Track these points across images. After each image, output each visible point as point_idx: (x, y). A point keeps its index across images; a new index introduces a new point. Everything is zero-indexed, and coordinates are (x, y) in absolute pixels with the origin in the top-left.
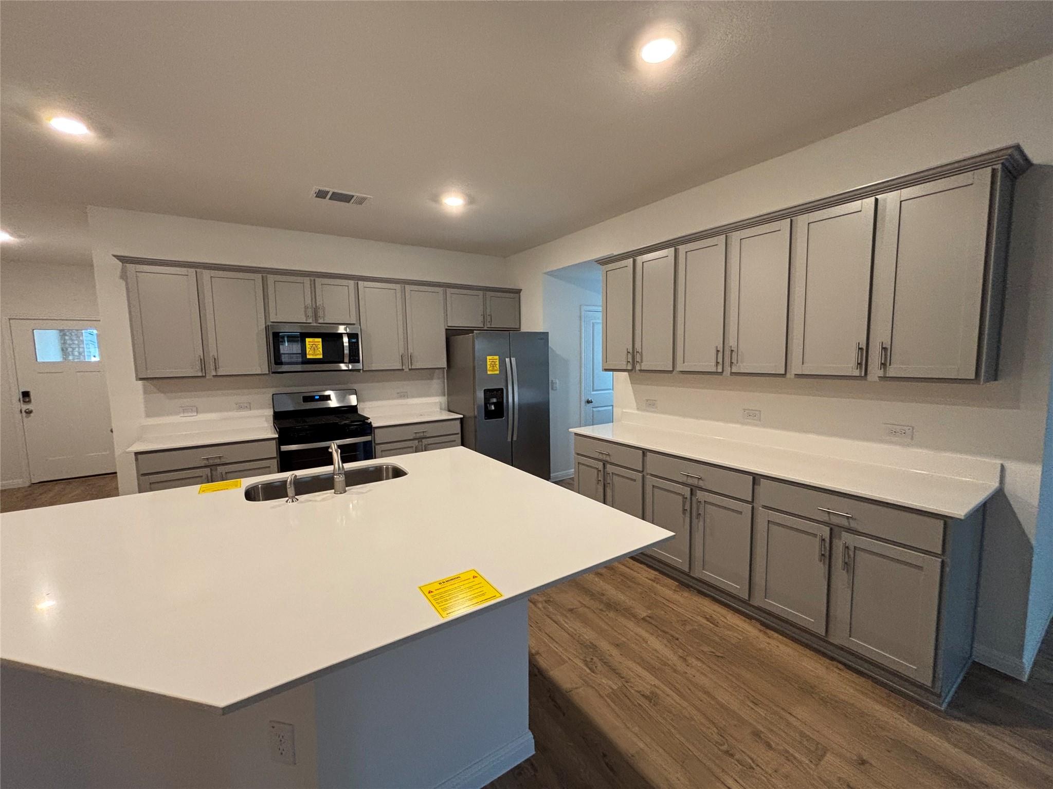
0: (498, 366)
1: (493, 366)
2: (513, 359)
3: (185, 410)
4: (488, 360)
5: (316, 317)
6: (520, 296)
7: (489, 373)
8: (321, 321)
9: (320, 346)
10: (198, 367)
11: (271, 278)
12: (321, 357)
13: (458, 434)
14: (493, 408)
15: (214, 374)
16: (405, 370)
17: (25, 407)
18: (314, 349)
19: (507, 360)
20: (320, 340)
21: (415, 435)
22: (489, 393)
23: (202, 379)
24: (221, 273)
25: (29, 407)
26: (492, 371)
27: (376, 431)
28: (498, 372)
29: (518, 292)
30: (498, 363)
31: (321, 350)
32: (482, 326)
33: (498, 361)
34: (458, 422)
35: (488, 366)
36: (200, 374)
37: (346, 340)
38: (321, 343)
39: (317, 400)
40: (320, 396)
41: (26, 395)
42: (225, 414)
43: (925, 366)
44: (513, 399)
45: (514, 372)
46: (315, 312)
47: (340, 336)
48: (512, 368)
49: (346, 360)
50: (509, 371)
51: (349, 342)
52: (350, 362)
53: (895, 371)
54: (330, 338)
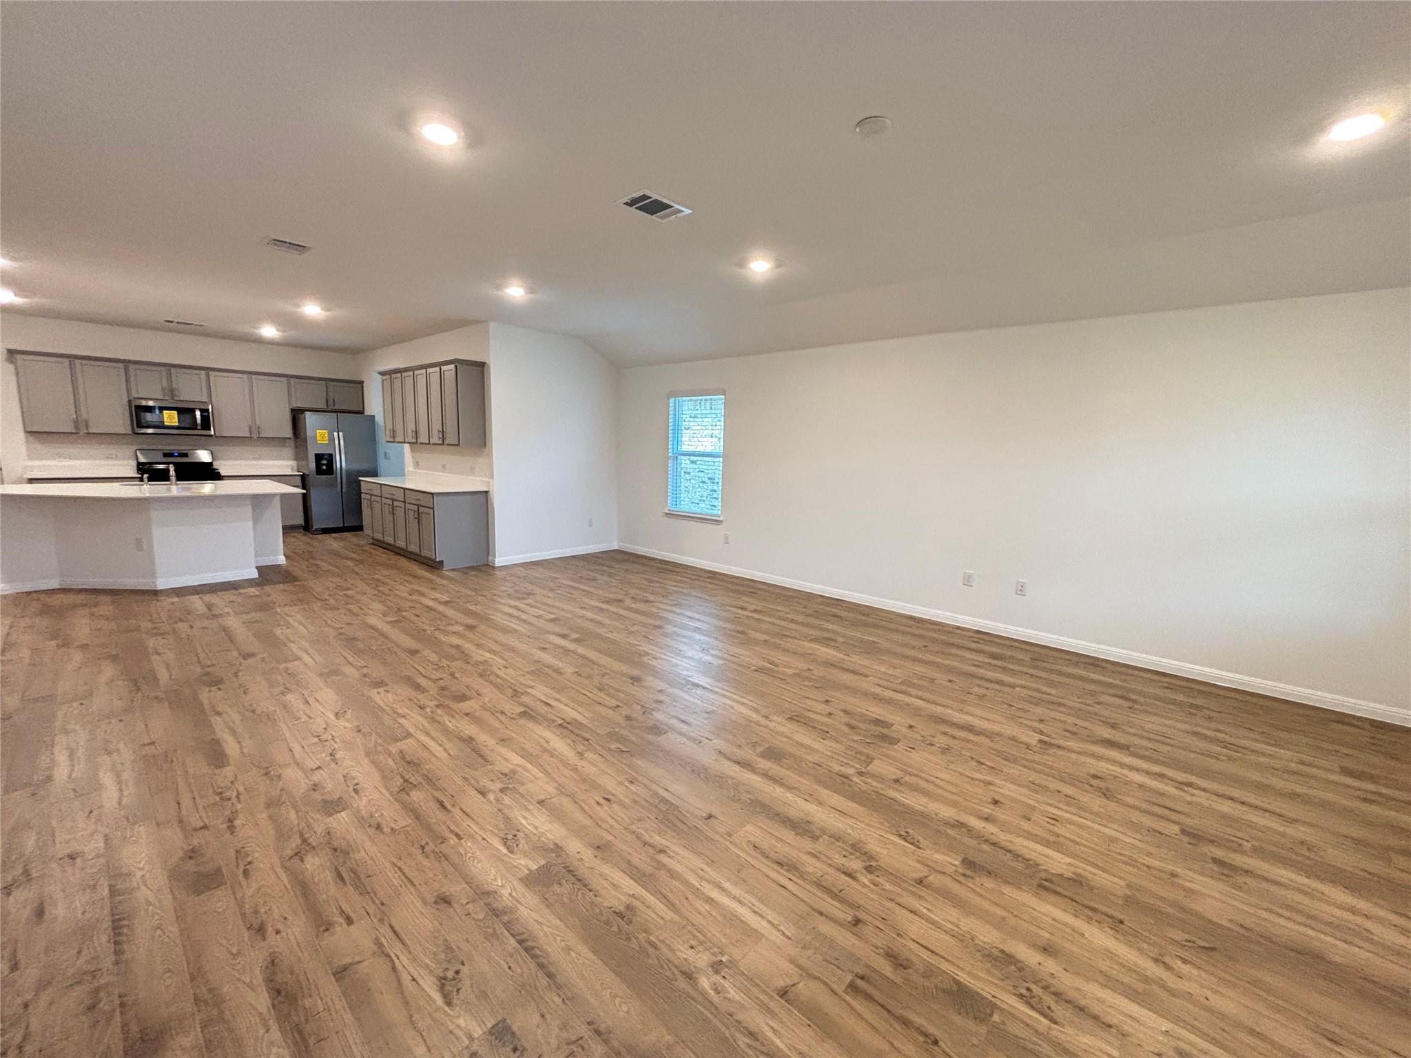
0: (327, 437)
1: (322, 437)
2: (341, 434)
3: (60, 456)
4: (318, 433)
5: (173, 397)
6: (362, 387)
7: (319, 442)
8: (177, 398)
9: (176, 417)
10: (71, 426)
11: (132, 367)
12: (177, 424)
14: (324, 467)
15: (86, 431)
16: (253, 438)
18: (171, 419)
19: (336, 434)
20: (175, 412)
22: (319, 457)
23: (76, 435)
24: (93, 363)
26: (321, 441)
28: (327, 442)
29: (361, 383)
30: (327, 435)
31: (176, 419)
32: (328, 408)
33: (327, 433)
34: (299, 478)
35: (318, 437)
36: (74, 431)
37: (198, 413)
38: (176, 415)
39: (178, 456)
40: (179, 453)
42: (96, 462)
43: (451, 439)
44: (341, 462)
45: (342, 442)
46: (172, 392)
47: (193, 411)
48: (339, 439)
49: (199, 427)
50: (337, 442)
51: (201, 415)
52: (202, 429)
53: (447, 442)
54: (183, 411)
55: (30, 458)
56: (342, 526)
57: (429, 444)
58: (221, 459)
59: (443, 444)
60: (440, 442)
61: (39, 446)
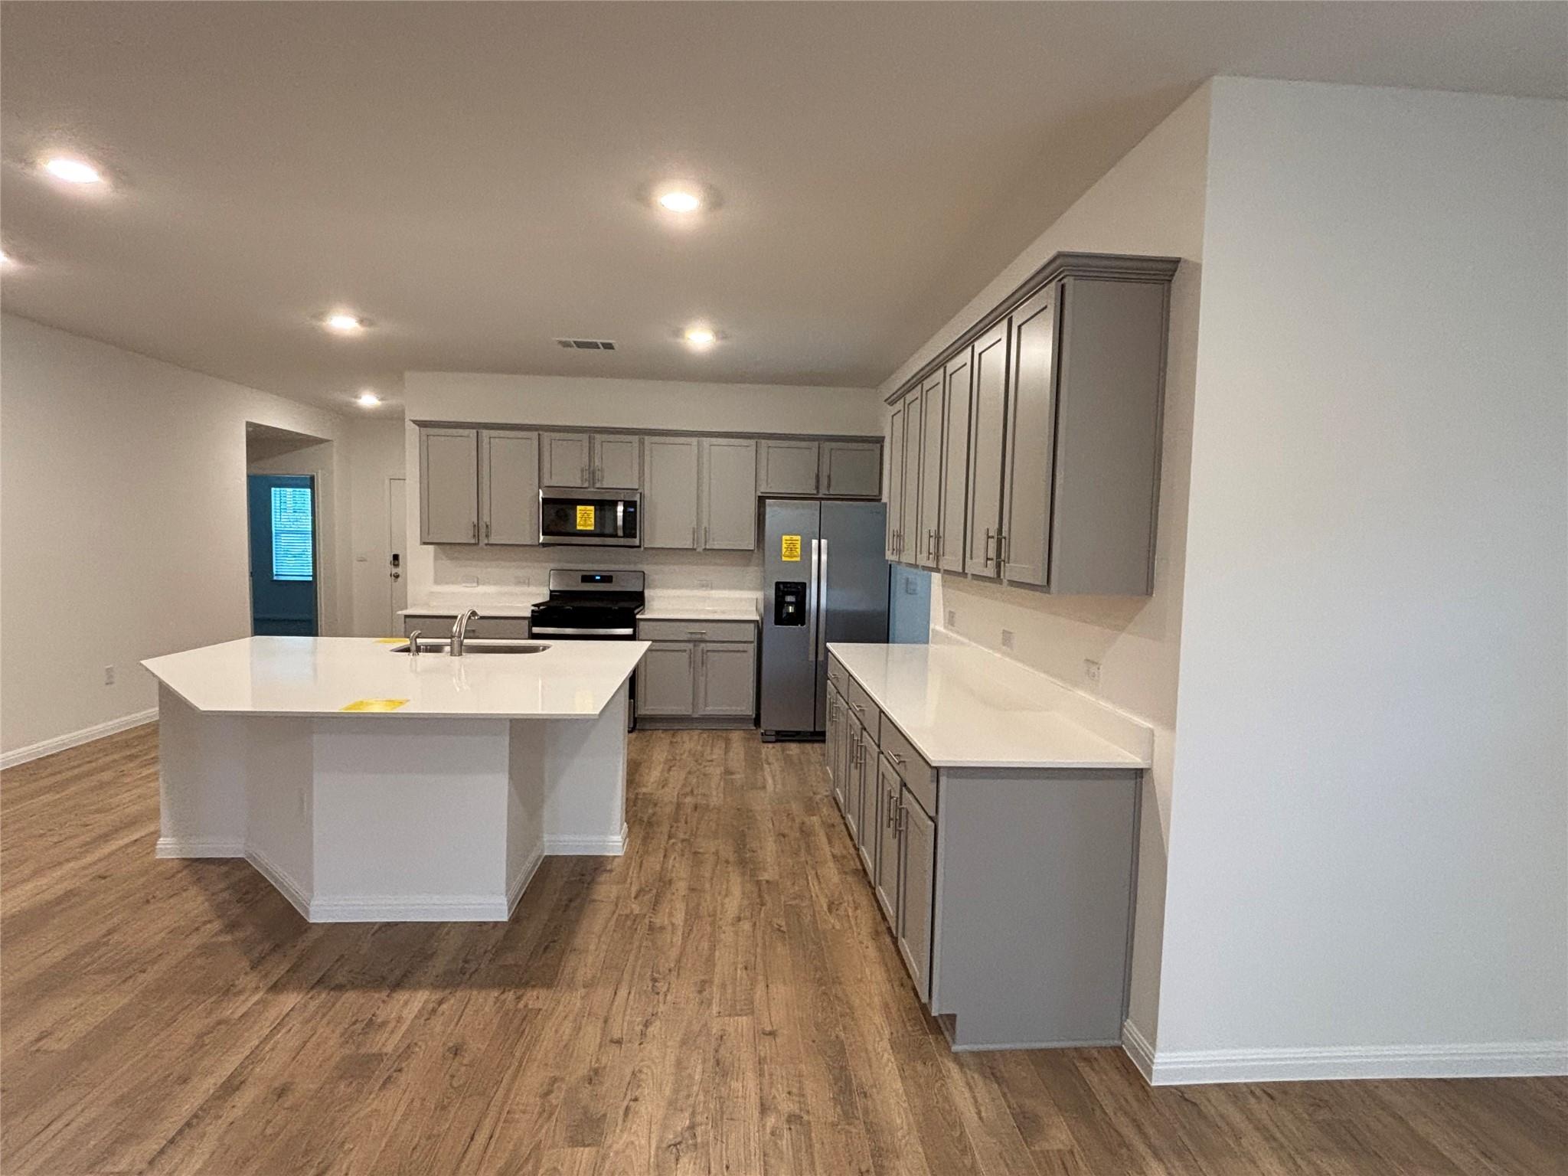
0: (799, 550)
1: (791, 550)
2: (824, 542)
3: (468, 580)
4: (784, 542)
5: (593, 480)
6: (882, 449)
7: (784, 559)
8: (598, 485)
9: (592, 515)
10: (471, 533)
11: (548, 437)
12: (592, 528)
13: (751, 642)
14: (791, 610)
15: (486, 542)
16: (698, 550)
17: (394, 571)
18: (585, 519)
19: (815, 542)
20: (592, 508)
21: (689, 636)
22: (783, 588)
23: (475, 547)
24: (502, 433)
25: (399, 570)
26: (788, 556)
27: (642, 623)
28: (798, 559)
29: (882, 441)
30: (798, 546)
31: (593, 520)
32: (815, 492)
33: (799, 542)
34: (753, 627)
35: (784, 550)
36: (473, 541)
37: (620, 508)
38: (593, 512)
39: (598, 581)
40: (601, 576)
41: (396, 557)
42: (505, 589)
43: (1023, 565)
44: (818, 598)
45: (824, 557)
46: (592, 474)
47: (614, 503)
48: (820, 553)
49: (620, 533)
50: (815, 557)
51: (624, 511)
52: (625, 536)
53: (1010, 572)
54: (604, 506)
55: (437, 582)
56: (812, 729)
57: (964, 574)
58: (655, 587)
59: (998, 579)
60: (990, 572)
61: (448, 563)
